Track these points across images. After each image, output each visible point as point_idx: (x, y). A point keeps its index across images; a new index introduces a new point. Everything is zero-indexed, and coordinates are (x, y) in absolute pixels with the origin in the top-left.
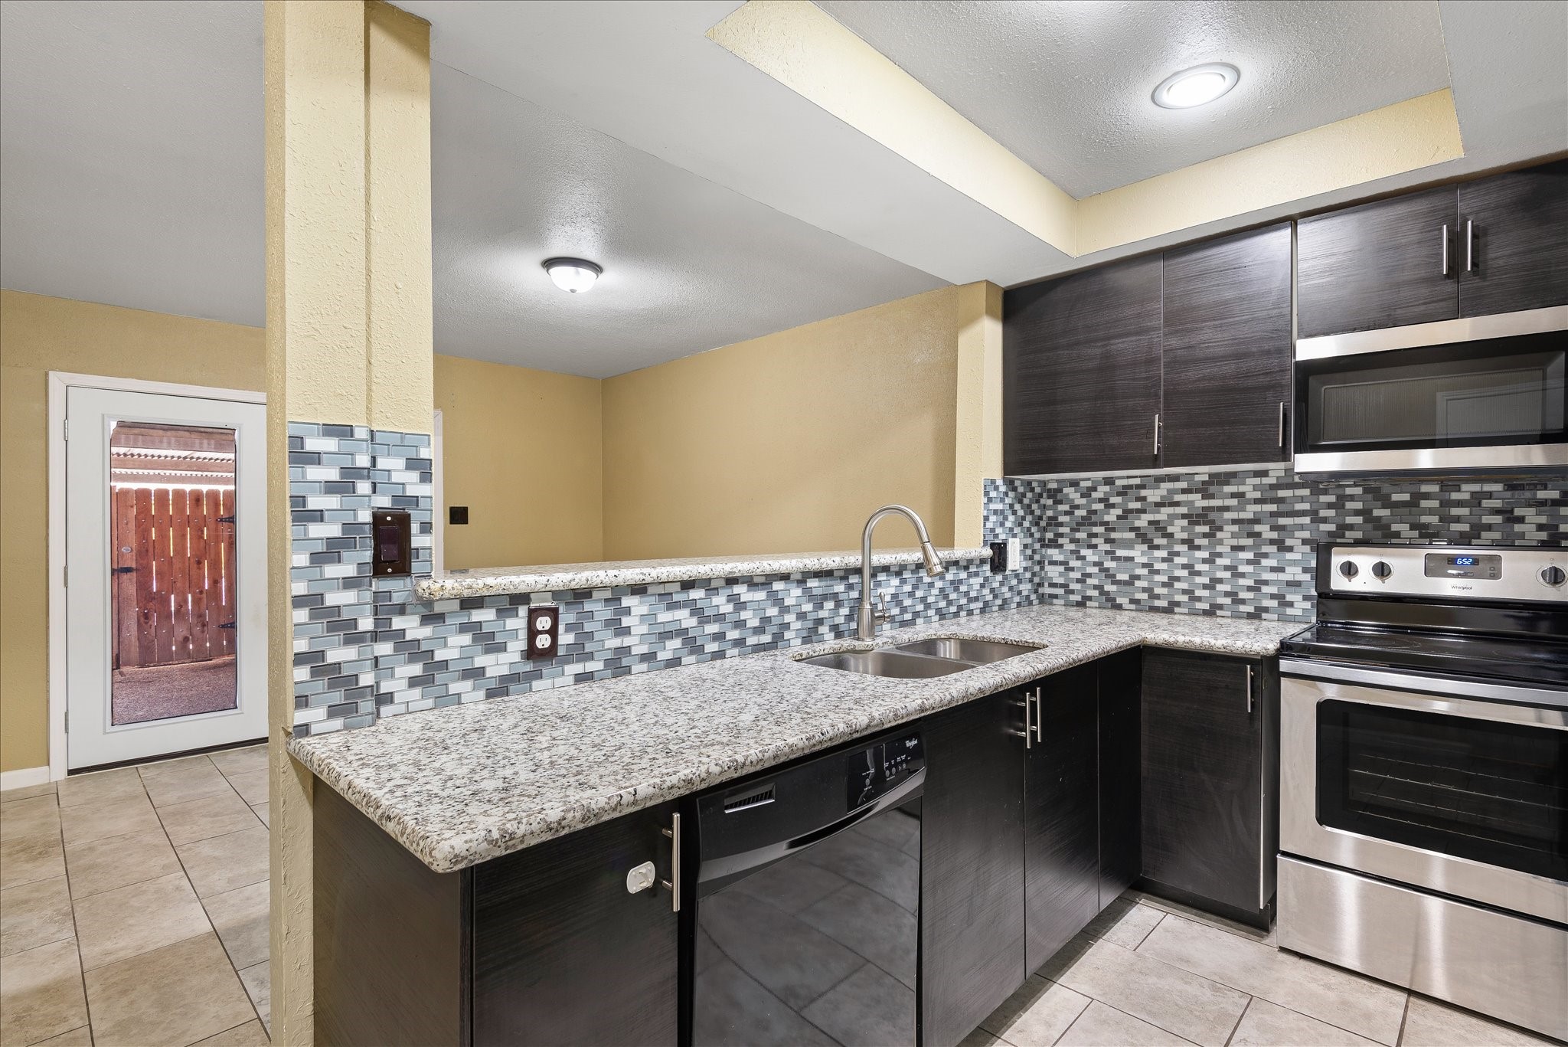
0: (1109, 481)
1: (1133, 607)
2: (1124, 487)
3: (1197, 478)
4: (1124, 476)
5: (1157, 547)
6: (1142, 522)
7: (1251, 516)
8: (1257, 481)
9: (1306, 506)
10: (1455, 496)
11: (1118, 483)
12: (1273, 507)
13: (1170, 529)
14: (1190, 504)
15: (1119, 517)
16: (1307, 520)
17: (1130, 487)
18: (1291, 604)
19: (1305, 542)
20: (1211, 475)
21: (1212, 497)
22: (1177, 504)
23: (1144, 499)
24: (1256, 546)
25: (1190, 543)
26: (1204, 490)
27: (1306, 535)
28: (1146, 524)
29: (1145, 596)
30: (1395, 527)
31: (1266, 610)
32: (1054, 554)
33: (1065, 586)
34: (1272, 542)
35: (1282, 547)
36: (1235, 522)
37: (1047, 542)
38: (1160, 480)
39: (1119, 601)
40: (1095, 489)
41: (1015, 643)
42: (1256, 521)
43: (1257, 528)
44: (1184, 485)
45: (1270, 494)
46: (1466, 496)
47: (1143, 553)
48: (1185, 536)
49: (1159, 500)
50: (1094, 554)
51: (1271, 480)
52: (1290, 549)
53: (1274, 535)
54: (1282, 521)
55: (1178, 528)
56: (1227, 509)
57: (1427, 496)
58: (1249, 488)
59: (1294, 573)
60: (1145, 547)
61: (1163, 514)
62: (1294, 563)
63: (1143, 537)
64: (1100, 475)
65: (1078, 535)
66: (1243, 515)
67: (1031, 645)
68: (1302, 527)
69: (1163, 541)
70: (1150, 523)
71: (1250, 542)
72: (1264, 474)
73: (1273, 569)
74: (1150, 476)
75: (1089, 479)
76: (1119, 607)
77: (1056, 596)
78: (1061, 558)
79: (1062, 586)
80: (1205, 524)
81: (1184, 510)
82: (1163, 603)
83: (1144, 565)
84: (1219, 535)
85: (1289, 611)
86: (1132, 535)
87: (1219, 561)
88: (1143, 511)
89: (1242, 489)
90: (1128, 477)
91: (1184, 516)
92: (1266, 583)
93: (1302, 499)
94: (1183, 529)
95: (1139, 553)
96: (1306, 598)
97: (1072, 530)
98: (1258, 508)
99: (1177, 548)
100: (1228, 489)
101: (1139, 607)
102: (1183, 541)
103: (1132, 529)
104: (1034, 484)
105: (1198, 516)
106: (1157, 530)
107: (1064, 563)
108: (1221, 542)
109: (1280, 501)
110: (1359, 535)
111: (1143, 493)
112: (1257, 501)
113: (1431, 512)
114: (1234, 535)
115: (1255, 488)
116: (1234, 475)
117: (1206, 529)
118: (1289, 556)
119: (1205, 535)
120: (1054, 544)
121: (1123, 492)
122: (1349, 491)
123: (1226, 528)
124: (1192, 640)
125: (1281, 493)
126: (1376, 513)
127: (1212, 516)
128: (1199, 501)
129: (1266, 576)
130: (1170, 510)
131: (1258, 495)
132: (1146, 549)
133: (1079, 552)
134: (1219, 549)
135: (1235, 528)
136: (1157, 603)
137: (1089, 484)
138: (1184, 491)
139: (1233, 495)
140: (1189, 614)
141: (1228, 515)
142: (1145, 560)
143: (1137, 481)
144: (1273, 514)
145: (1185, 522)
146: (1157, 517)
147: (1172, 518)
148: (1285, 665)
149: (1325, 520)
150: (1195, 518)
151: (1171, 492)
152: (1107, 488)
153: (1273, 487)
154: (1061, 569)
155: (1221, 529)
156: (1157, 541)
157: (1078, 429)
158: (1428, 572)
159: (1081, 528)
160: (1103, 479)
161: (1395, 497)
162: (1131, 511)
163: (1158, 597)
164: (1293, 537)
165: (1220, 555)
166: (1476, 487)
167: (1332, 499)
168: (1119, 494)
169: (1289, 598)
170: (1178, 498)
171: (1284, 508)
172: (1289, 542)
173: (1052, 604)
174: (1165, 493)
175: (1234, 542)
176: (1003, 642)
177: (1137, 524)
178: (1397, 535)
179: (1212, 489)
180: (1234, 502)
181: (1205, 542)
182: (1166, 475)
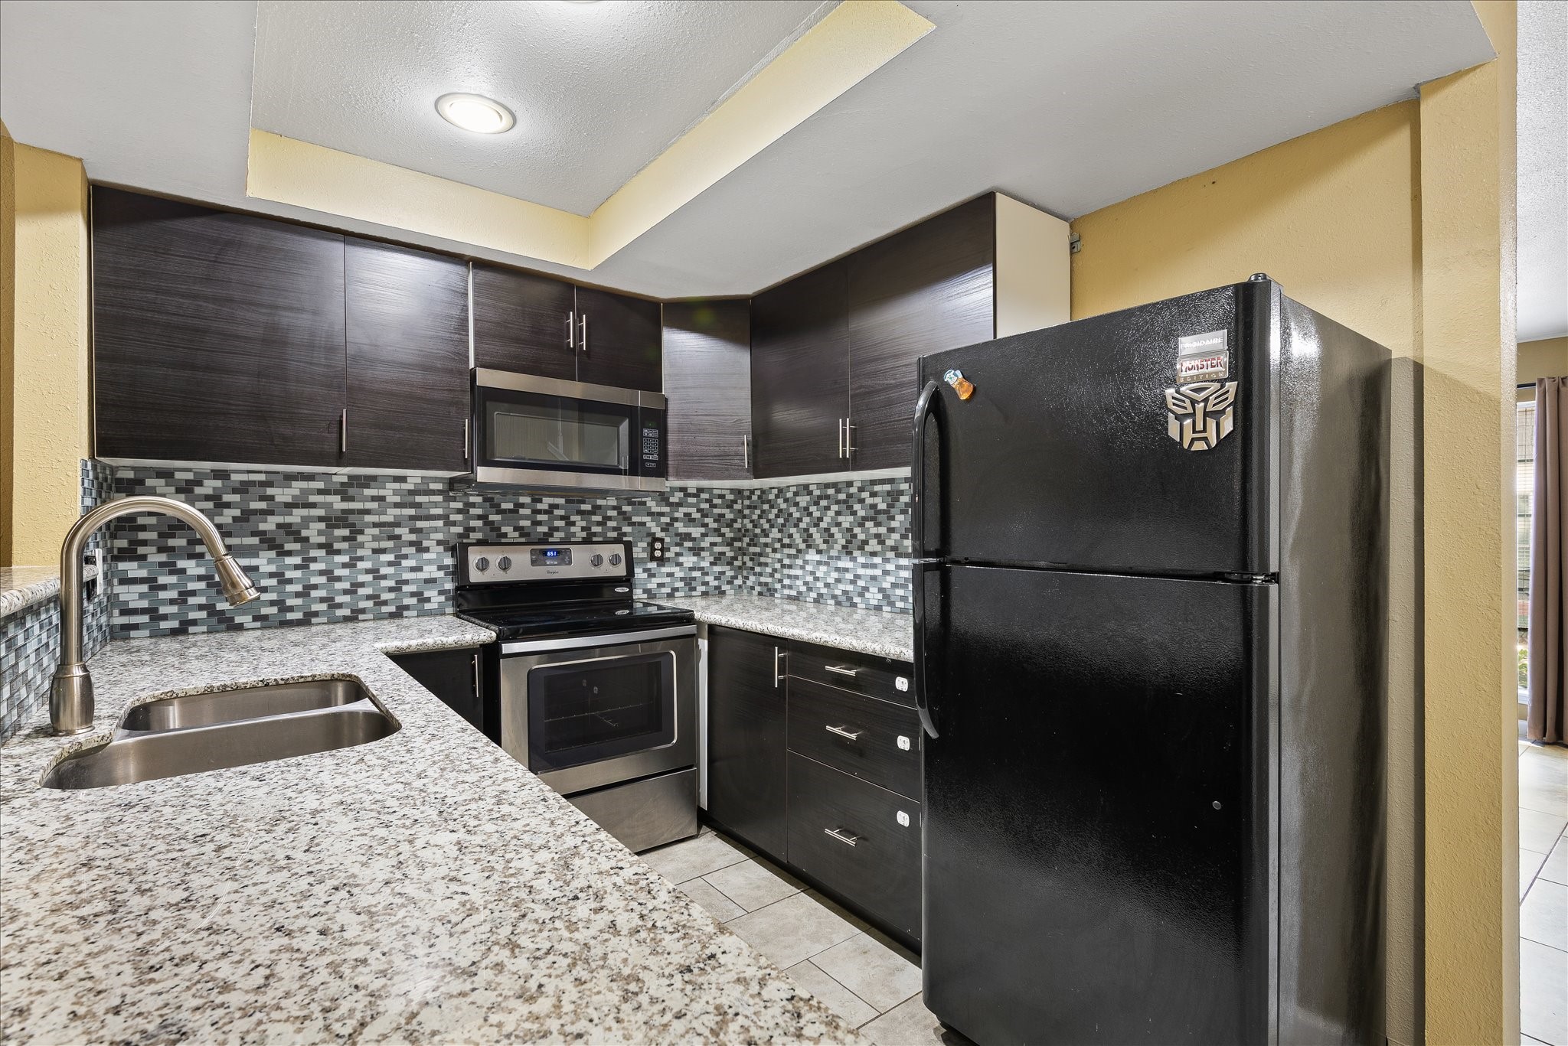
0: (218, 475)
1: (258, 624)
2: (242, 482)
3: (335, 479)
4: (240, 471)
5: (289, 553)
6: (269, 525)
7: (391, 519)
8: (397, 486)
9: (439, 511)
10: (539, 506)
11: (234, 477)
12: (412, 512)
13: (304, 533)
14: (328, 506)
15: (235, 519)
16: (440, 523)
17: (253, 483)
18: (428, 600)
19: (439, 543)
20: (350, 477)
21: (352, 499)
22: (313, 505)
23: (271, 498)
24: (397, 548)
25: (326, 546)
26: (343, 491)
27: (440, 536)
28: (273, 527)
29: (274, 610)
30: (504, 529)
31: (407, 608)
32: (132, 569)
33: (152, 611)
34: (411, 544)
35: (421, 549)
36: (375, 525)
37: (116, 552)
38: (290, 478)
39: (238, 620)
40: (200, 483)
42: (397, 524)
43: (398, 531)
44: (320, 485)
45: (409, 499)
46: (546, 507)
47: (270, 561)
48: (322, 540)
49: (290, 500)
50: (198, 566)
51: (409, 486)
52: (427, 550)
53: (413, 537)
54: (419, 524)
55: (314, 532)
56: (368, 512)
57: (522, 506)
58: (389, 491)
59: (431, 571)
60: (273, 554)
61: (296, 516)
62: (429, 562)
63: (269, 542)
64: (207, 466)
65: (171, 542)
66: (384, 519)
68: (436, 530)
69: (297, 546)
70: (279, 526)
71: (390, 544)
72: (403, 479)
73: (413, 569)
74: (278, 473)
75: (189, 470)
76: (240, 628)
77: (136, 627)
78: (143, 573)
79: (143, 611)
80: (345, 527)
81: (321, 512)
82: (297, 615)
83: (271, 575)
84: (360, 538)
85: (427, 606)
86: (255, 540)
87: (361, 565)
88: (271, 513)
89: (382, 492)
90: (249, 472)
91: (320, 519)
92: (406, 582)
93: (436, 505)
94: (320, 533)
95: (265, 561)
96: (441, 593)
97: (161, 535)
98: (398, 511)
99: (314, 553)
100: (367, 492)
101: (266, 623)
102: (320, 546)
103: (254, 534)
104: (107, 471)
105: (337, 519)
106: (288, 534)
107: (150, 581)
108: (362, 546)
109: (418, 505)
110: (479, 535)
111: (270, 491)
112: (396, 505)
113: (526, 517)
114: (375, 538)
115: (395, 492)
116: (374, 478)
117: (346, 532)
118: (426, 556)
119: (345, 539)
120: (129, 554)
121: (243, 488)
122: (472, 499)
123: (367, 531)
125: (419, 499)
126: (492, 518)
127: (352, 518)
128: (338, 503)
129: (406, 576)
130: (304, 512)
131: (397, 499)
132: (274, 556)
133: (174, 564)
134: (360, 553)
135: (376, 531)
136: (290, 616)
137: (190, 476)
138: (320, 492)
139: (374, 499)
140: (329, 623)
141: (368, 518)
142: (273, 568)
143: (262, 477)
144: (412, 518)
145: (322, 526)
146: (288, 519)
147: (306, 521)
149: (454, 524)
150: (332, 521)
151: (305, 492)
152: (218, 483)
153: (412, 493)
154: (144, 588)
155: (362, 532)
156: (288, 547)
158: (534, 563)
159: (177, 532)
160: (212, 471)
161: (504, 506)
162: (255, 512)
163: (291, 609)
164: (429, 539)
165: (361, 559)
166: (551, 500)
167: (460, 505)
168: (235, 491)
169: (426, 594)
170: (312, 499)
171: (422, 512)
172: (425, 544)
173: (128, 638)
174: (297, 492)
175: (375, 545)
177: (262, 527)
178: (505, 535)
179: (351, 491)
180: (374, 505)
181: (345, 545)
182: (298, 473)
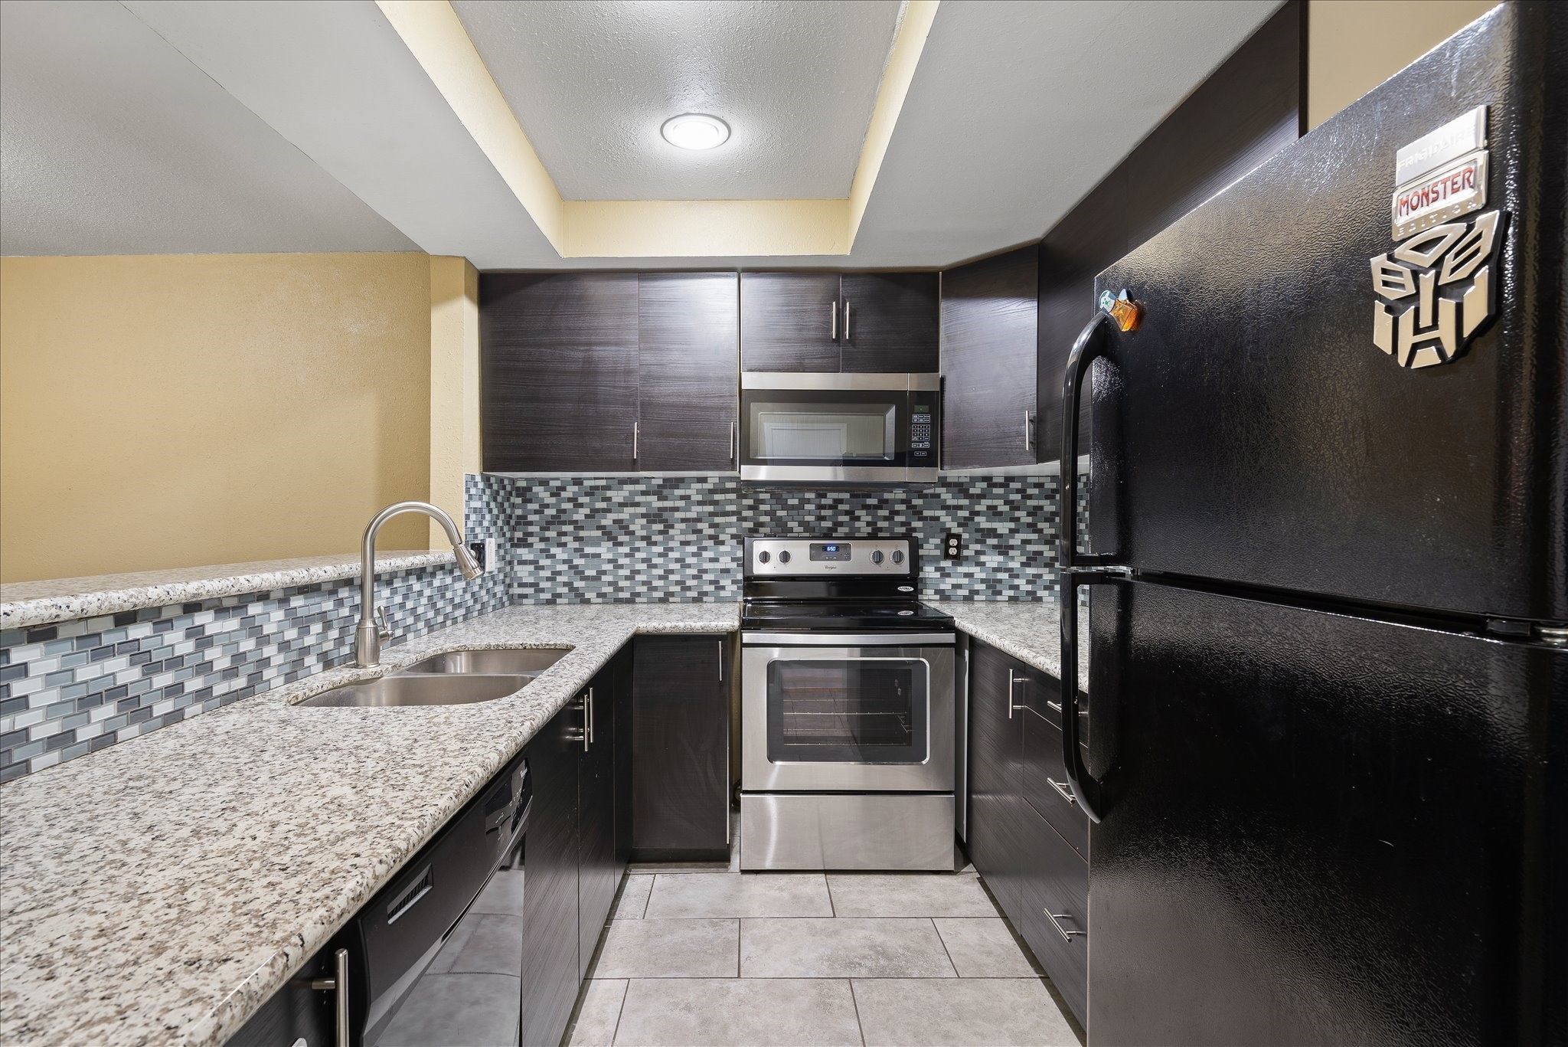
0: (577, 482)
1: (600, 600)
2: (591, 487)
3: (654, 482)
4: (592, 478)
5: (621, 544)
6: (607, 521)
7: (695, 516)
8: (699, 486)
9: (733, 508)
10: (824, 501)
11: (586, 483)
12: (711, 509)
13: (632, 527)
14: (648, 504)
15: (587, 516)
16: (734, 519)
17: (597, 488)
18: (723, 588)
19: (733, 537)
20: (665, 480)
21: (665, 499)
22: (637, 505)
23: (609, 499)
24: (699, 541)
25: (647, 539)
26: (660, 492)
27: (733, 531)
28: (610, 522)
29: (610, 589)
30: (790, 524)
31: (706, 594)
32: (524, 553)
33: (535, 585)
34: (711, 537)
35: (718, 542)
36: (683, 520)
37: (516, 541)
38: (623, 482)
39: (587, 596)
40: (564, 489)
41: (534, 647)
42: (699, 520)
43: (700, 526)
44: (642, 487)
45: (709, 498)
46: (830, 502)
47: (609, 550)
48: (644, 533)
49: (622, 501)
50: (563, 552)
51: (709, 486)
52: (722, 543)
53: (712, 532)
54: (717, 520)
55: (638, 526)
56: (677, 509)
57: (809, 501)
58: (693, 491)
59: (725, 562)
60: (610, 544)
61: (625, 514)
62: (726, 554)
63: (609, 535)
64: (569, 475)
65: (548, 534)
66: (690, 515)
67: (553, 647)
68: (730, 525)
69: (626, 538)
70: (615, 521)
71: (693, 537)
72: (704, 480)
73: (712, 560)
74: (614, 478)
75: (558, 479)
76: (588, 602)
77: (525, 596)
78: (531, 557)
79: (531, 585)
80: (660, 522)
81: (642, 510)
82: (626, 595)
83: (610, 561)
84: (671, 532)
85: (723, 594)
86: (599, 533)
87: (671, 555)
88: (609, 511)
89: (688, 492)
90: (595, 479)
91: (643, 516)
92: (706, 571)
93: (731, 502)
94: (643, 527)
95: (605, 550)
96: (734, 582)
97: (542, 529)
98: (699, 509)
99: (638, 544)
100: (678, 492)
101: (606, 600)
102: (643, 538)
103: (599, 528)
104: (506, 482)
105: (655, 515)
106: (621, 528)
107: (534, 562)
108: (672, 538)
109: (715, 503)
110: (767, 530)
111: (609, 494)
112: (700, 503)
113: (809, 513)
114: (683, 532)
115: (699, 492)
116: (682, 480)
117: (660, 527)
118: (722, 548)
119: (660, 532)
120: (523, 543)
121: (591, 492)
122: (762, 496)
123: (677, 526)
124: (677, 624)
125: (717, 497)
126: (779, 513)
127: (666, 515)
128: (655, 503)
129: (707, 566)
130: (631, 510)
131: (700, 498)
132: (611, 546)
133: (548, 550)
134: (671, 544)
135: (683, 526)
136: (621, 595)
137: (558, 483)
138: (644, 493)
139: (682, 498)
140: (648, 603)
141: (678, 515)
142: (610, 556)
143: (603, 483)
144: (712, 514)
145: (644, 521)
146: (621, 516)
147: (633, 516)
148: (747, 637)
149: (745, 519)
150: (652, 517)
151: (633, 493)
152: (576, 488)
153: (712, 492)
154: (531, 568)
155: (672, 527)
156: (621, 539)
157: (562, 429)
158: (813, 557)
159: (551, 526)
160: (572, 479)
161: (791, 502)
162: (598, 511)
163: (622, 589)
164: (724, 533)
165: (672, 549)
166: (836, 495)
167: (750, 502)
168: (586, 494)
169: (722, 583)
170: (638, 499)
171: (719, 509)
172: (722, 537)
173: (521, 604)
174: (627, 494)
175: (683, 538)
176: (521, 647)
177: (604, 522)
178: (791, 530)
179: (666, 492)
180: (681, 504)
181: (659, 538)
182: (628, 478)
